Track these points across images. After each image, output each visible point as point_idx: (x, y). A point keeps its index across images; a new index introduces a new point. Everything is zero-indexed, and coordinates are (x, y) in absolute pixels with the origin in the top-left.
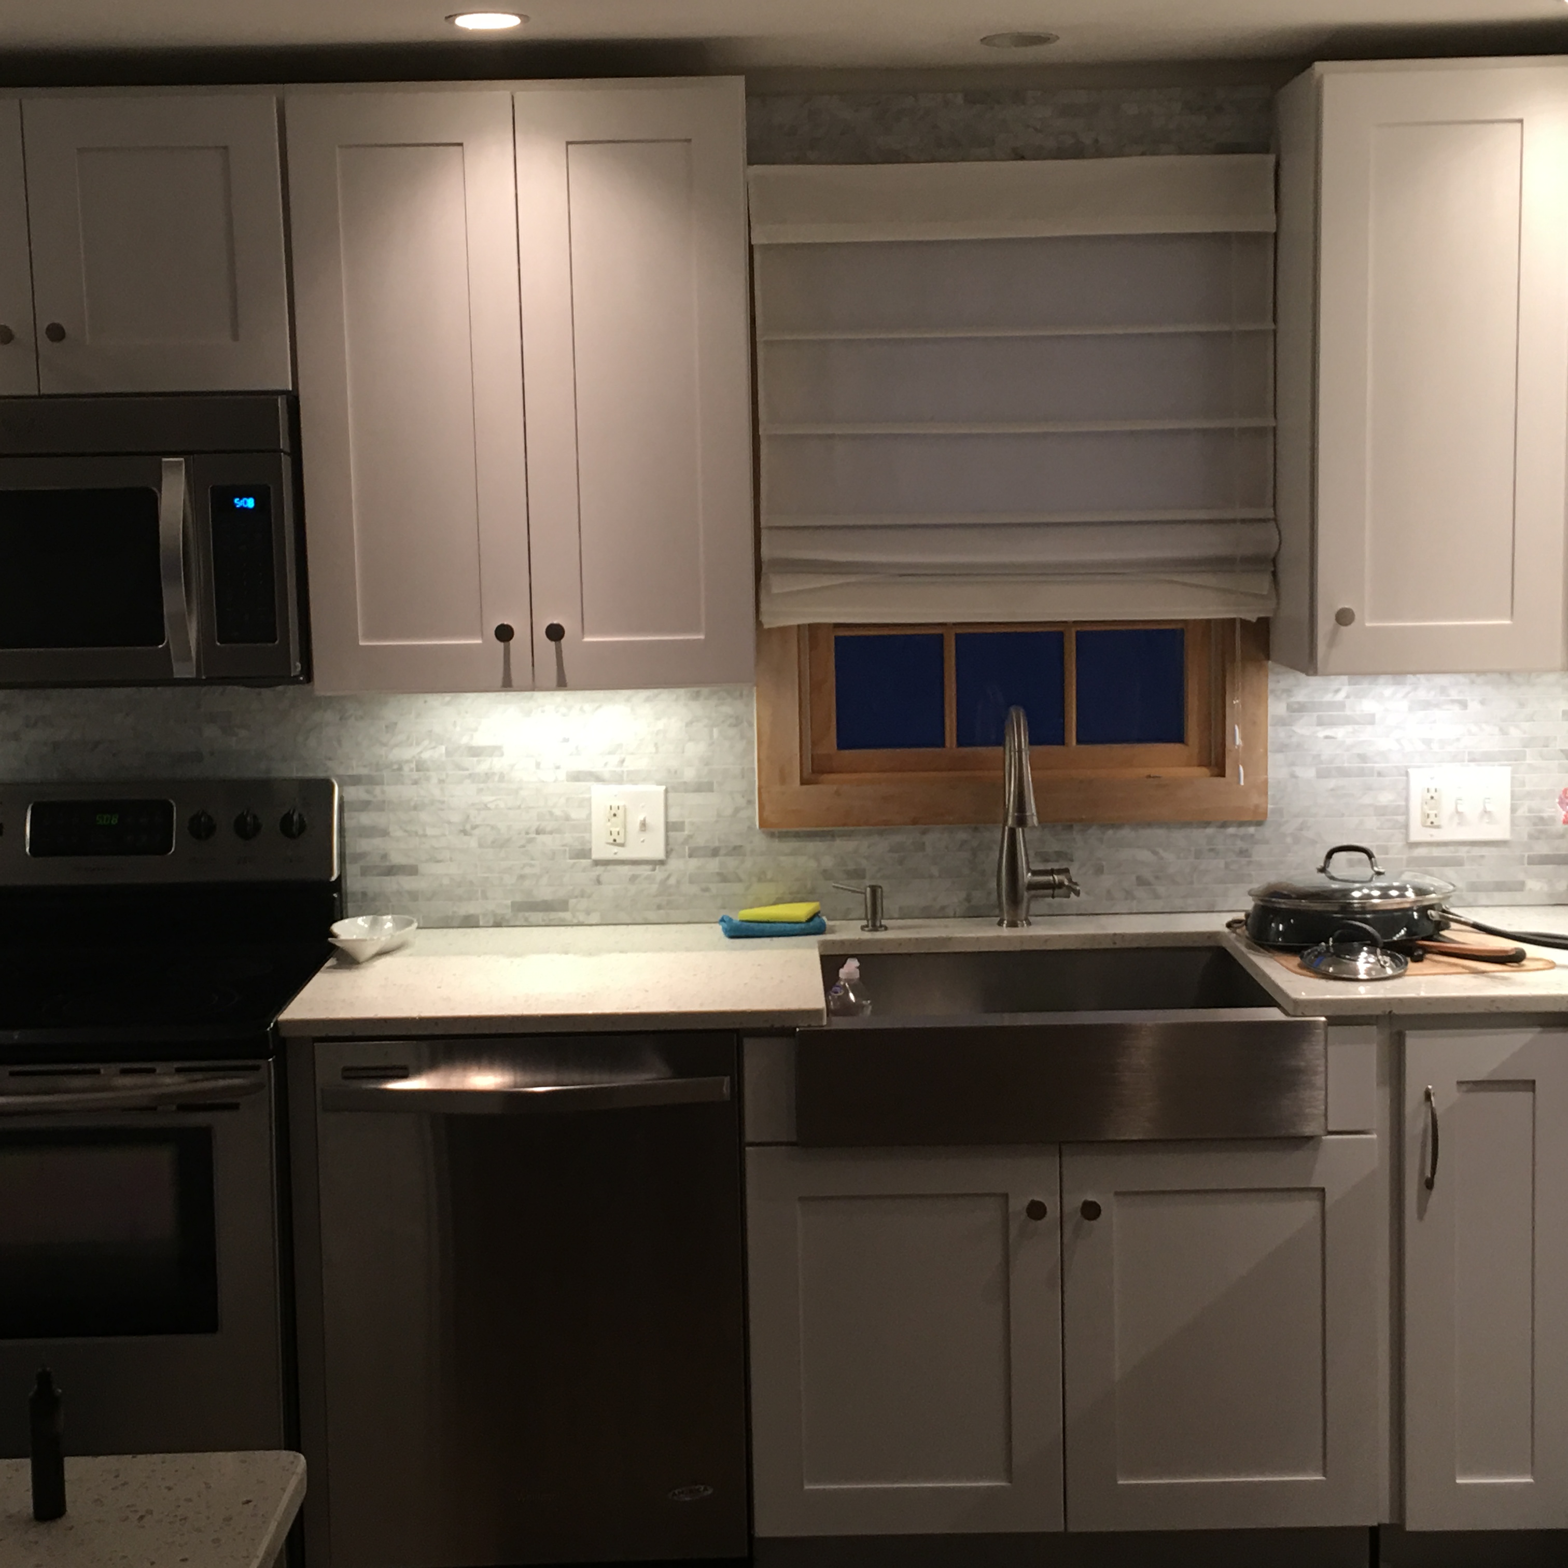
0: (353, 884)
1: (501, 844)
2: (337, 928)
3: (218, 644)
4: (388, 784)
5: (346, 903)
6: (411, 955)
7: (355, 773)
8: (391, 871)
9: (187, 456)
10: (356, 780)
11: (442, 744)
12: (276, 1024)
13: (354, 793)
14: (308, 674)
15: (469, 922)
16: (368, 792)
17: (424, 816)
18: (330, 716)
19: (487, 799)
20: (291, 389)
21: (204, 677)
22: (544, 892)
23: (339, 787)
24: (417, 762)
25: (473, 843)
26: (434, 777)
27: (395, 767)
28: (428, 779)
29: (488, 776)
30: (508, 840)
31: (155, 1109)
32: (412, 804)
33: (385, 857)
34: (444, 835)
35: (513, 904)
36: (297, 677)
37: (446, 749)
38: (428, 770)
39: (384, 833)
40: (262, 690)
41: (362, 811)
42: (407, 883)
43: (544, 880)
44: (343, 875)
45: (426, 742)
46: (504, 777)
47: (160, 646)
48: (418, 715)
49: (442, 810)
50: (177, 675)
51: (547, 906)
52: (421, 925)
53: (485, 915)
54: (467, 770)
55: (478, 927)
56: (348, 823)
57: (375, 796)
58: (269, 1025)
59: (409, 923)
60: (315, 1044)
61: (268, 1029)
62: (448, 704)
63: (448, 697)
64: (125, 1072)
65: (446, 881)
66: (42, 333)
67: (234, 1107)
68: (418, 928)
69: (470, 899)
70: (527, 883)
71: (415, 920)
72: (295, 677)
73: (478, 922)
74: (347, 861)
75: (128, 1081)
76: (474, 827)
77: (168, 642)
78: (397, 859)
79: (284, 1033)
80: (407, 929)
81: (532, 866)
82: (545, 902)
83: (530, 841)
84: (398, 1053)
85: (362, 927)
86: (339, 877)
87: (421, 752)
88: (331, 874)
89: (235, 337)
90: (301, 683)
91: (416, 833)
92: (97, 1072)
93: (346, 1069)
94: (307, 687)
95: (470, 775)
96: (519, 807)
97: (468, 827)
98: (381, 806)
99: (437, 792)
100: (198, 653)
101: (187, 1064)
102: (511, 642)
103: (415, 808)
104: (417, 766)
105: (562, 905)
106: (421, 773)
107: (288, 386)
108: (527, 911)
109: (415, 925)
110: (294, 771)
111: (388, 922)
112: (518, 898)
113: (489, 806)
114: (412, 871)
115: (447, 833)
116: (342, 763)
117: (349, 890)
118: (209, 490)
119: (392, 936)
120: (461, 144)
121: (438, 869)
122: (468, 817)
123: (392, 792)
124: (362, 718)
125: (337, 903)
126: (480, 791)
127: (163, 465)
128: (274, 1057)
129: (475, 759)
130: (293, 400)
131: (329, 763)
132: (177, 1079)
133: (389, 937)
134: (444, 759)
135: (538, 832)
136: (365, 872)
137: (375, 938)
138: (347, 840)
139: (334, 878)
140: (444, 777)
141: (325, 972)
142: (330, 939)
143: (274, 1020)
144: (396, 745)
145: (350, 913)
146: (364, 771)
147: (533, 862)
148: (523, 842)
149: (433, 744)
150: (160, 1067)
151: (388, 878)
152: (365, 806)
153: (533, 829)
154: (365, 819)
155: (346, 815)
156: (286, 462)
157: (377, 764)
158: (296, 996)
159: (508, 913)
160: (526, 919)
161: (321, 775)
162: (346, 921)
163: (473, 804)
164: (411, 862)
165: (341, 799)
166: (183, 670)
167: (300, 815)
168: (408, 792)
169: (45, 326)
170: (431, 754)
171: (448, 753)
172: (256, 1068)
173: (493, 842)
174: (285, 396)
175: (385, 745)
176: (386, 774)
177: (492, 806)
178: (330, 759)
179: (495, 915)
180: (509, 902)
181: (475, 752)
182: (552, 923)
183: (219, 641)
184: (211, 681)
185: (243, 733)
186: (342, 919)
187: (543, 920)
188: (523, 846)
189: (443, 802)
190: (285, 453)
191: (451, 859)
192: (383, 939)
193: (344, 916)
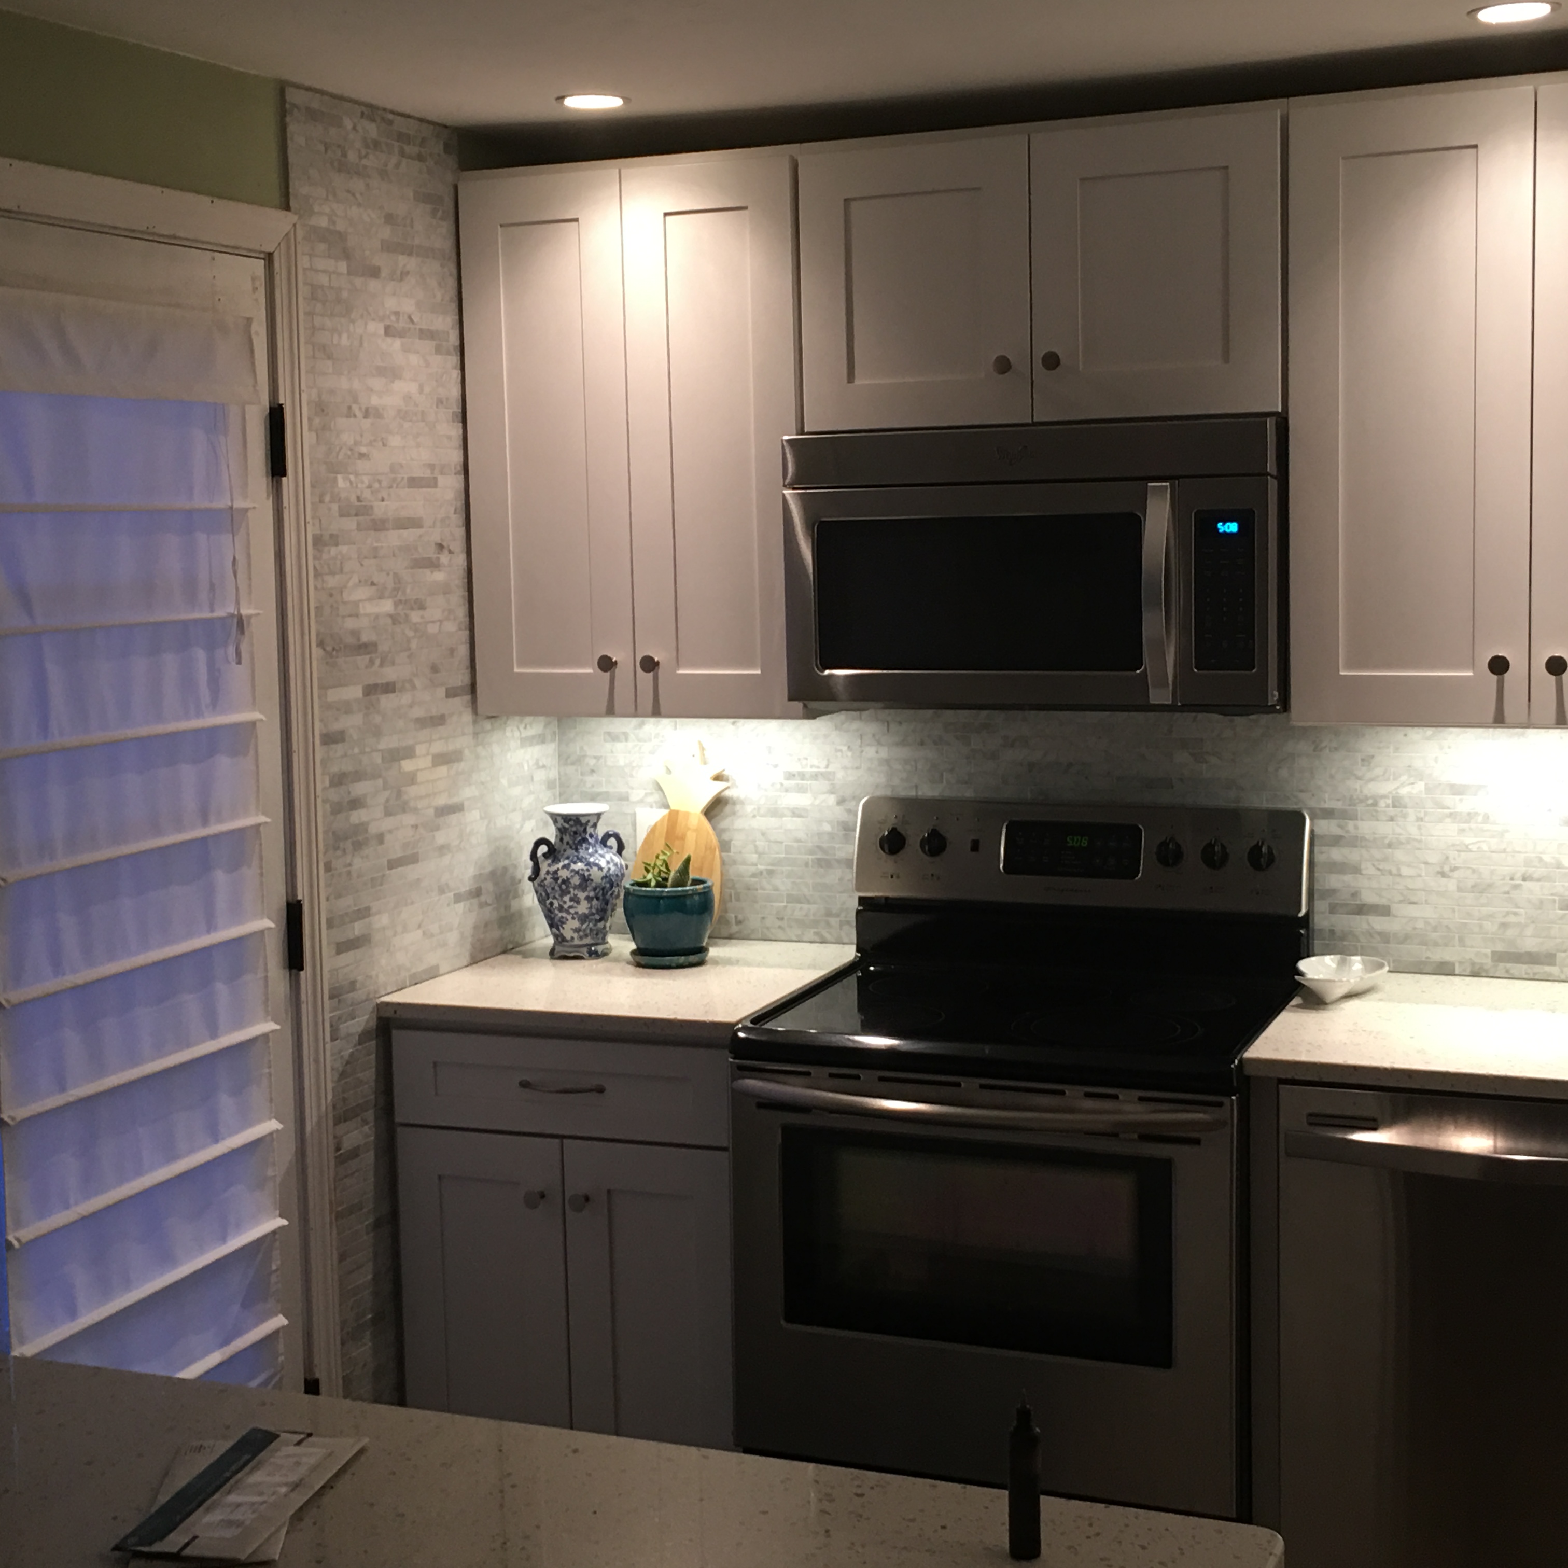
0: (1320, 921)
1: (1481, 889)
2: (1303, 965)
3: (1196, 671)
4: (1362, 820)
5: (1313, 939)
6: (1381, 1000)
7: (1326, 806)
8: (1362, 910)
9: (1172, 481)
10: (1328, 814)
11: (1421, 780)
12: (1241, 1061)
13: (1326, 827)
14: (1285, 702)
15: (1445, 969)
16: (1340, 826)
17: (1399, 855)
18: (1303, 746)
19: (1468, 841)
20: (1280, 410)
21: (1179, 704)
22: (1530, 944)
23: (1312, 820)
24: (1393, 797)
25: (1451, 885)
26: (1412, 813)
27: (1370, 802)
28: (1405, 816)
29: (1470, 816)
30: (1490, 885)
31: (1116, 1135)
32: (1387, 841)
33: (1355, 895)
34: (1420, 876)
35: (1494, 953)
36: (1274, 706)
37: (1426, 784)
38: (1405, 807)
39: (1356, 870)
40: (1235, 718)
41: (1333, 845)
42: (1378, 923)
43: (1529, 931)
44: (1310, 912)
45: (1404, 778)
46: (1488, 818)
47: (1138, 671)
48: (1397, 749)
49: (1419, 849)
50: (1153, 701)
51: (1532, 958)
52: (1391, 969)
53: (1460, 963)
54: (1448, 808)
55: (1453, 974)
56: (1319, 858)
57: (1347, 832)
58: (1234, 1062)
59: (1381, 966)
60: (1280, 1086)
61: (1233, 1066)
62: (1428, 739)
63: (1429, 731)
64: (1088, 1095)
65: (1420, 925)
66: (1038, 363)
67: (1197, 1142)
68: (1390, 971)
69: (1446, 945)
70: (1510, 933)
71: (1386, 963)
72: (1271, 706)
73: (1454, 970)
74: (1316, 896)
75: (1089, 1104)
76: (1454, 869)
77: (1146, 667)
78: (1368, 898)
79: (1248, 1071)
80: (1379, 972)
81: (1515, 914)
82: (1529, 954)
83: (1516, 887)
84: (1367, 1103)
85: (1328, 966)
86: (1307, 914)
87: (1398, 788)
88: (1300, 910)
89: (1226, 358)
90: (1278, 712)
91: (1390, 873)
92: (1062, 1093)
93: (1310, 1115)
94: (1282, 717)
95: (1451, 814)
96: (1504, 851)
97: (1446, 869)
98: (1355, 842)
99: (1413, 831)
100: (1175, 677)
101: (1149, 1094)
102: (1506, 675)
103: (1390, 846)
104: (1393, 802)
105: (1549, 958)
106: (1399, 810)
107: (1277, 407)
108: (1508, 962)
109: (1387, 968)
110: (1262, 801)
111: (1357, 963)
112: (1500, 948)
113: (1470, 847)
114: (1384, 911)
115: (1423, 874)
116: (1313, 795)
117: (1316, 927)
118: (1193, 514)
119: (1362, 979)
120: (1476, 146)
121: (1412, 911)
122: (1447, 858)
123: (1365, 827)
124: (1336, 749)
125: (1304, 940)
126: (1462, 831)
127: (1149, 488)
128: (1237, 1095)
129: (1457, 798)
130: (1282, 422)
131: (1302, 796)
132: (1140, 1107)
133: (1358, 979)
134: (1424, 796)
135: (1524, 879)
136: (1333, 909)
137: (1344, 979)
138: (1316, 875)
139: (1301, 914)
140: (1422, 815)
141: (1291, 1011)
142: (1296, 977)
143: (1239, 1058)
144: (1372, 780)
145: (1316, 951)
146: (1337, 805)
147: (1517, 910)
148: (1506, 889)
149: (1412, 780)
150: (1122, 1094)
151: (1358, 917)
152: (1336, 841)
153: (1519, 875)
154: (1337, 854)
155: (1316, 849)
156: (1273, 485)
157: (1351, 798)
158: (1260, 1034)
159: (1488, 962)
160: (1507, 971)
161: (1291, 806)
162: (1313, 959)
163: (1453, 845)
164: (1383, 901)
165: (1312, 832)
166: (1159, 696)
167: (1269, 848)
168: (1384, 829)
169: (1042, 355)
170: (1410, 790)
171: (1428, 790)
172: (1220, 1105)
173: (1473, 887)
174: (1274, 418)
175: (1359, 778)
176: (1360, 808)
177: (1474, 848)
178: (1302, 791)
179: (1473, 964)
180: (1489, 951)
181: (1457, 790)
182: (1537, 977)
183: (1196, 668)
184: (1187, 707)
185: (1214, 760)
186: (1308, 956)
187: (1526, 973)
188: (1508, 893)
189: (1420, 841)
190: (1272, 476)
191: (1427, 902)
192: (1352, 981)
193: (1311, 953)
